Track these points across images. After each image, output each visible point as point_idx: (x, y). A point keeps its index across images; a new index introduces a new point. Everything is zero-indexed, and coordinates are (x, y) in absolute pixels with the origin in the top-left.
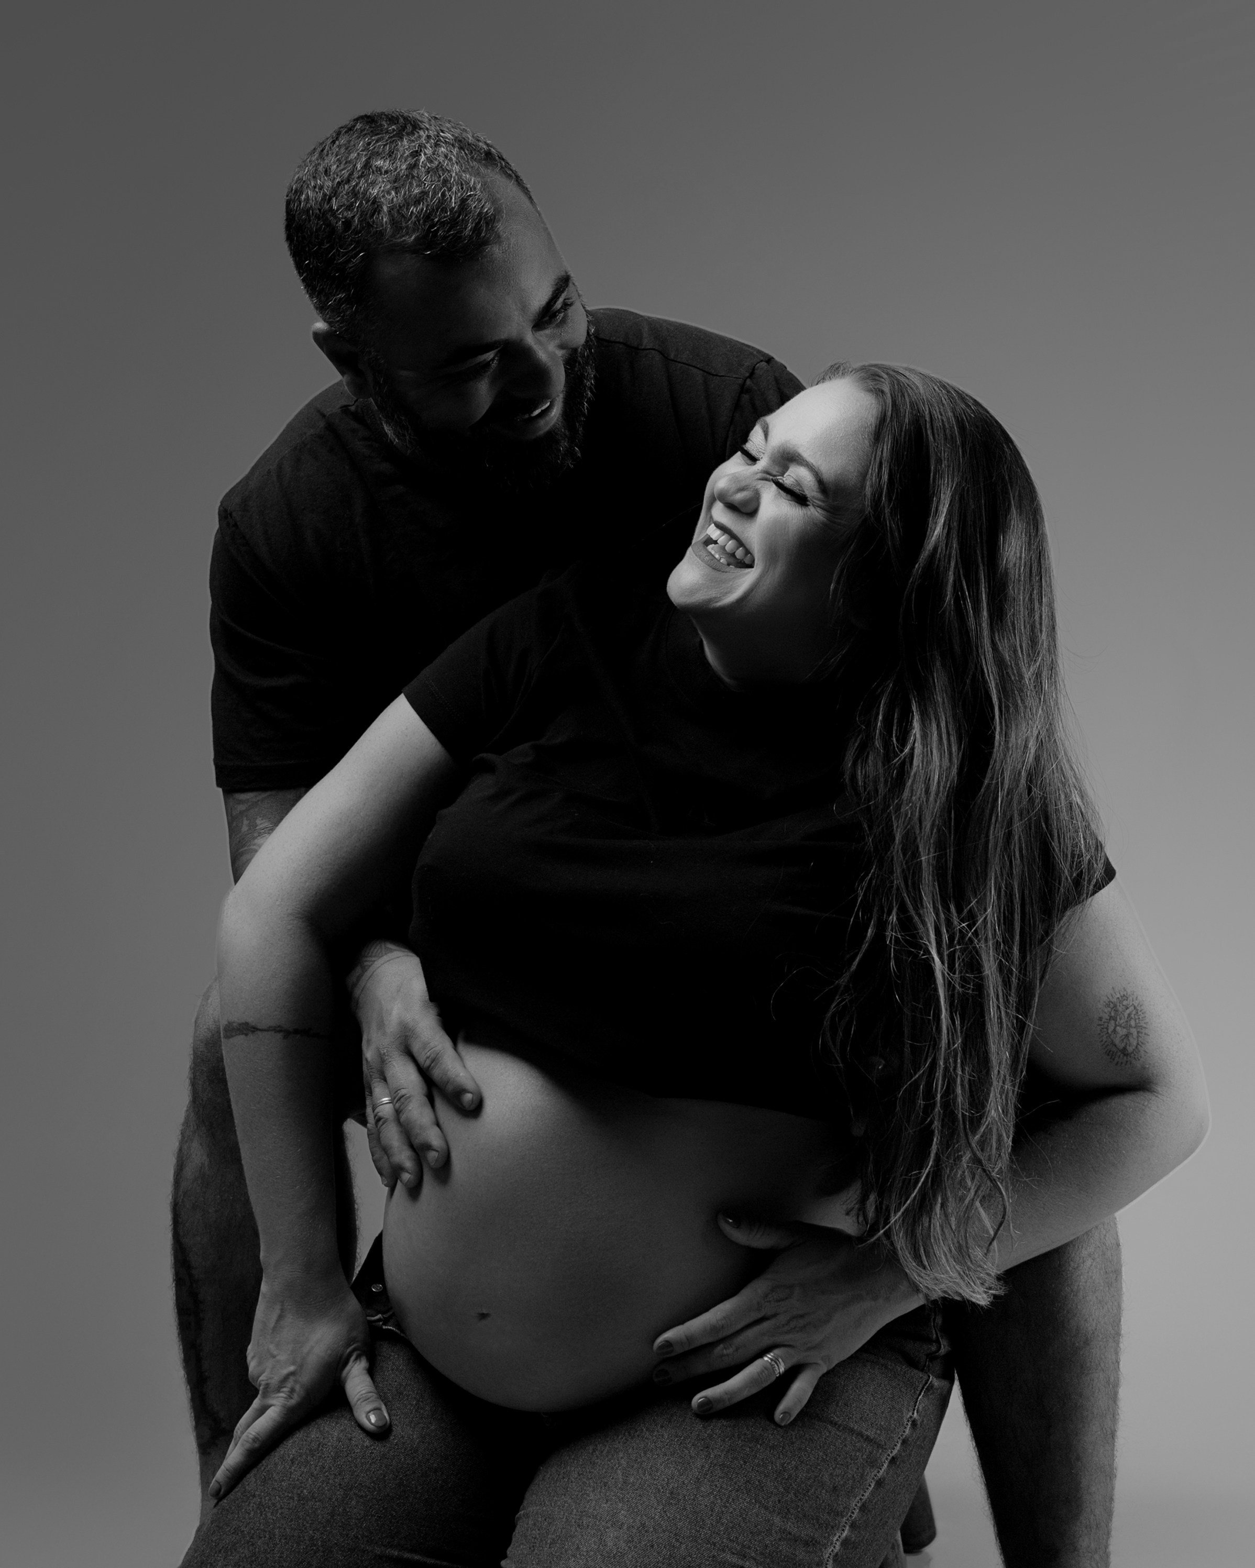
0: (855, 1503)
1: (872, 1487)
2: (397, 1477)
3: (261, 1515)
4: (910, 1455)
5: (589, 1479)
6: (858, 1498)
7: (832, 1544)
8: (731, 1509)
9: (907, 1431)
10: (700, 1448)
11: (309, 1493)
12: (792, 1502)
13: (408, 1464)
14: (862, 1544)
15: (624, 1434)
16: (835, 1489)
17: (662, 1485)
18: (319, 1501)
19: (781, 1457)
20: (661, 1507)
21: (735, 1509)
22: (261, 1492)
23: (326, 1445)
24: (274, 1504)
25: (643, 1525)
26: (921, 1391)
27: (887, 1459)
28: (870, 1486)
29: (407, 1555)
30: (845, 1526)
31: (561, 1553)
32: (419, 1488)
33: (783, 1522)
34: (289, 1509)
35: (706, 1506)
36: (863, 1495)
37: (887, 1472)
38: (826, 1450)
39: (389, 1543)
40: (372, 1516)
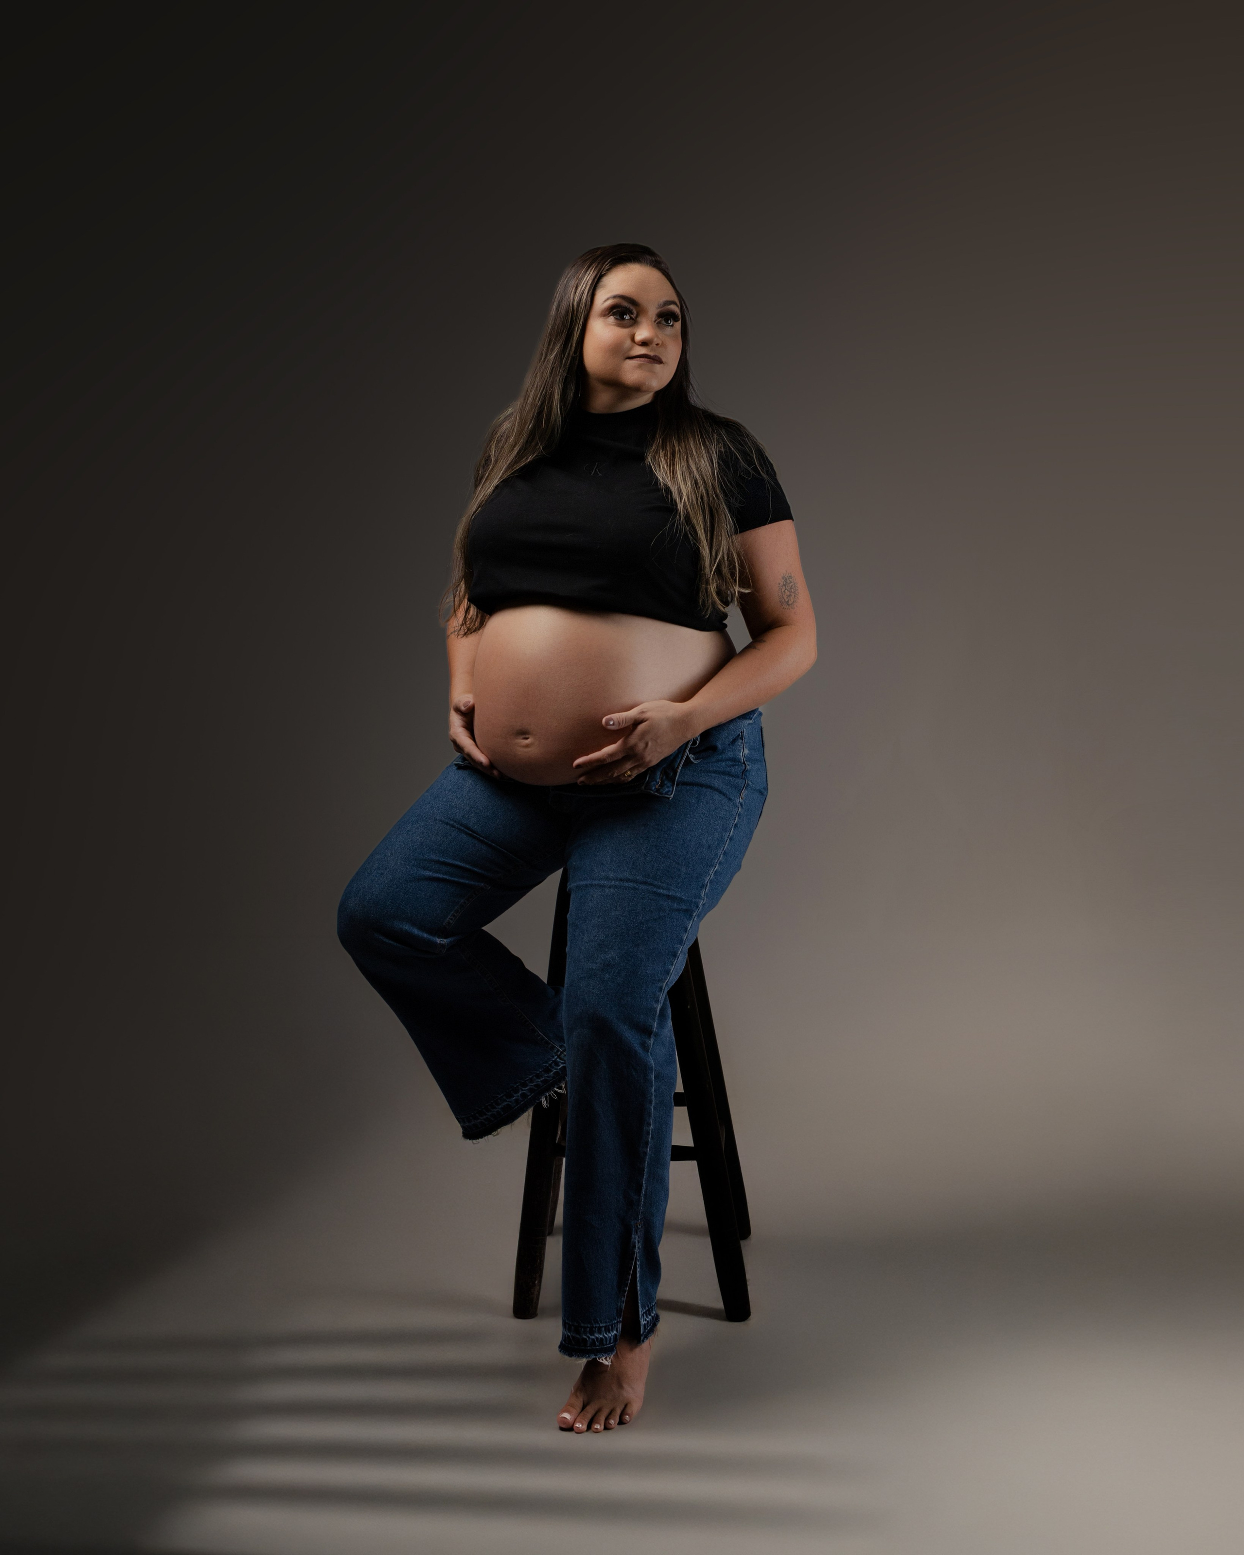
1: (728, 841)
4: (743, 820)
16: (709, 847)
20: (629, 870)
21: (663, 867)
26: (743, 788)
27: (732, 826)
37: (734, 832)
38: (702, 828)
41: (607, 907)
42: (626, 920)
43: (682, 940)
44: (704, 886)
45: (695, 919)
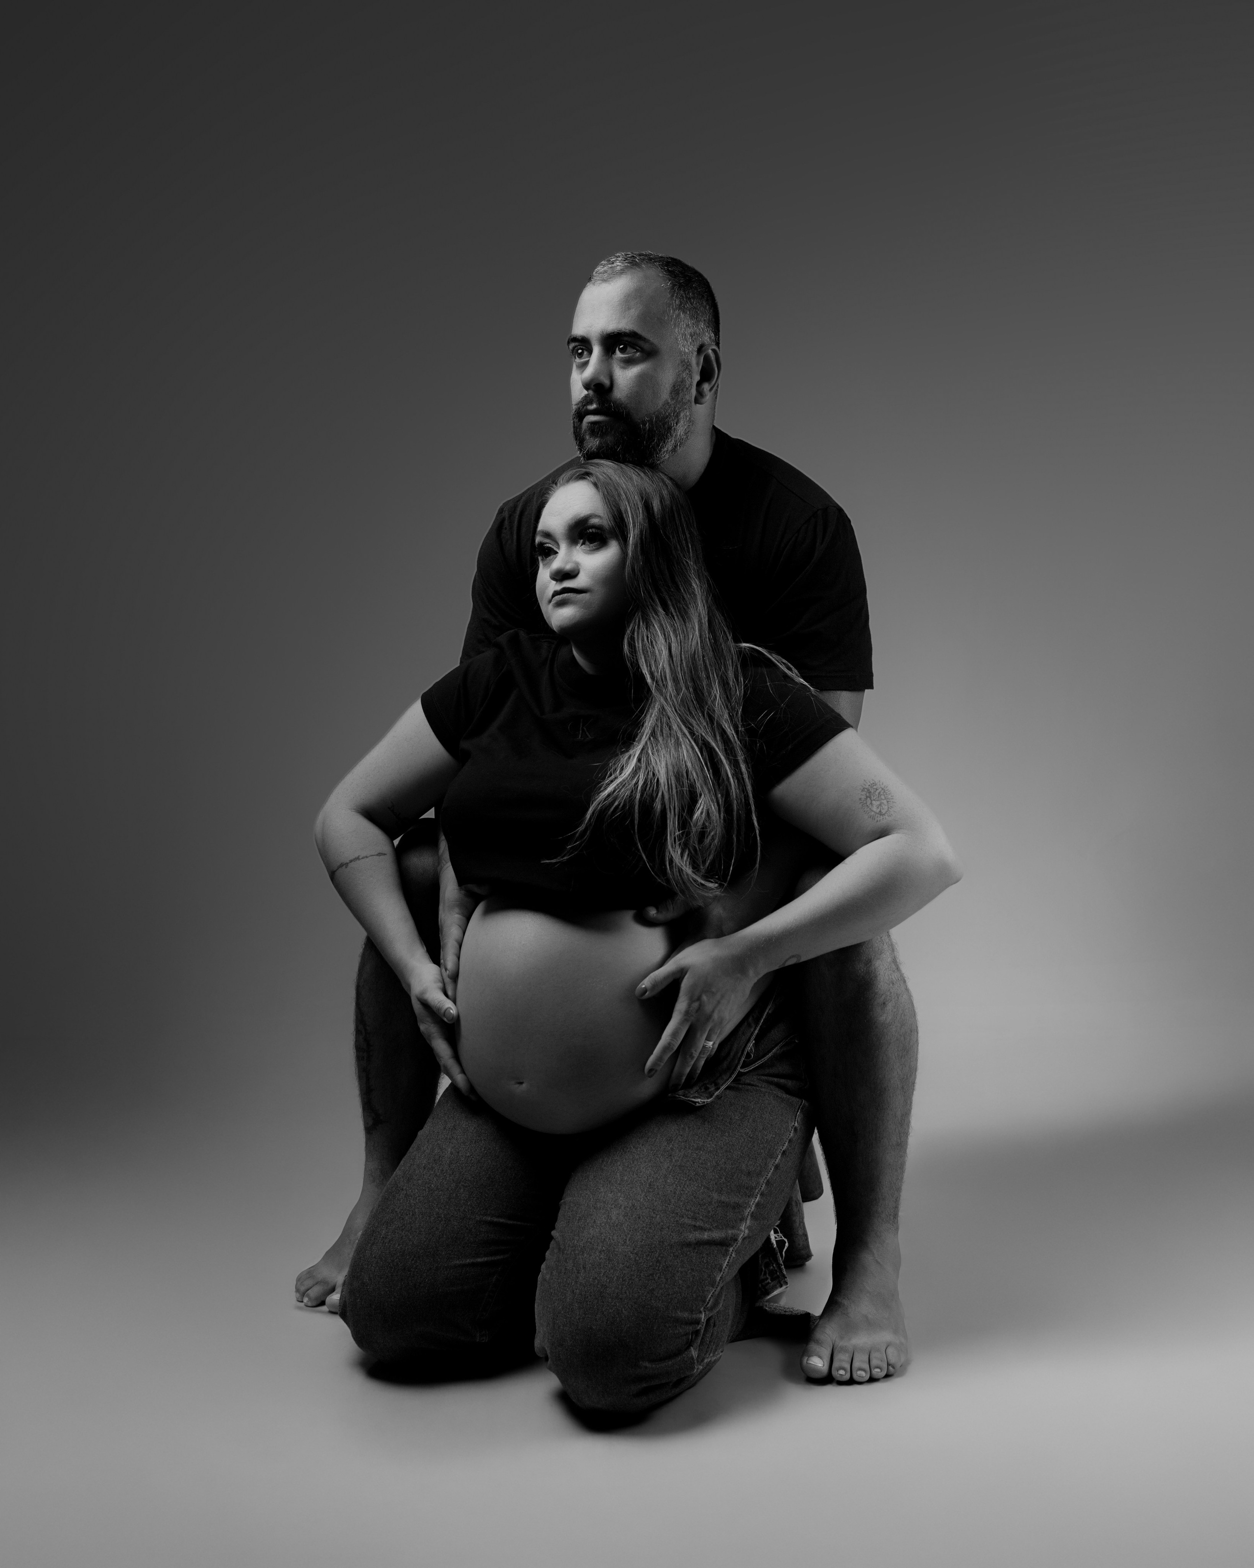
0: (762, 1180)
1: (773, 1169)
2: (487, 1173)
3: (407, 1201)
5: (600, 1179)
6: (764, 1177)
7: (749, 1206)
8: (686, 1192)
9: (792, 1134)
10: (666, 1157)
11: (435, 1186)
12: (724, 1184)
13: (493, 1165)
14: (768, 1205)
15: (620, 1151)
16: (750, 1173)
17: (644, 1181)
18: (441, 1191)
19: (716, 1157)
20: (644, 1194)
21: (689, 1192)
22: (407, 1187)
23: (444, 1157)
24: (414, 1194)
25: (633, 1205)
26: (798, 1110)
27: (780, 1152)
28: (771, 1169)
29: (495, 1220)
30: (757, 1195)
31: (585, 1225)
32: (501, 1179)
33: (719, 1196)
34: (423, 1197)
35: (671, 1191)
36: (767, 1175)
37: (781, 1160)
39: (484, 1213)
40: (474, 1197)
41: (613, 1240)
42: (637, 1258)
43: (715, 1281)
44: (744, 1219)
45: (733, 1255)
